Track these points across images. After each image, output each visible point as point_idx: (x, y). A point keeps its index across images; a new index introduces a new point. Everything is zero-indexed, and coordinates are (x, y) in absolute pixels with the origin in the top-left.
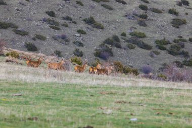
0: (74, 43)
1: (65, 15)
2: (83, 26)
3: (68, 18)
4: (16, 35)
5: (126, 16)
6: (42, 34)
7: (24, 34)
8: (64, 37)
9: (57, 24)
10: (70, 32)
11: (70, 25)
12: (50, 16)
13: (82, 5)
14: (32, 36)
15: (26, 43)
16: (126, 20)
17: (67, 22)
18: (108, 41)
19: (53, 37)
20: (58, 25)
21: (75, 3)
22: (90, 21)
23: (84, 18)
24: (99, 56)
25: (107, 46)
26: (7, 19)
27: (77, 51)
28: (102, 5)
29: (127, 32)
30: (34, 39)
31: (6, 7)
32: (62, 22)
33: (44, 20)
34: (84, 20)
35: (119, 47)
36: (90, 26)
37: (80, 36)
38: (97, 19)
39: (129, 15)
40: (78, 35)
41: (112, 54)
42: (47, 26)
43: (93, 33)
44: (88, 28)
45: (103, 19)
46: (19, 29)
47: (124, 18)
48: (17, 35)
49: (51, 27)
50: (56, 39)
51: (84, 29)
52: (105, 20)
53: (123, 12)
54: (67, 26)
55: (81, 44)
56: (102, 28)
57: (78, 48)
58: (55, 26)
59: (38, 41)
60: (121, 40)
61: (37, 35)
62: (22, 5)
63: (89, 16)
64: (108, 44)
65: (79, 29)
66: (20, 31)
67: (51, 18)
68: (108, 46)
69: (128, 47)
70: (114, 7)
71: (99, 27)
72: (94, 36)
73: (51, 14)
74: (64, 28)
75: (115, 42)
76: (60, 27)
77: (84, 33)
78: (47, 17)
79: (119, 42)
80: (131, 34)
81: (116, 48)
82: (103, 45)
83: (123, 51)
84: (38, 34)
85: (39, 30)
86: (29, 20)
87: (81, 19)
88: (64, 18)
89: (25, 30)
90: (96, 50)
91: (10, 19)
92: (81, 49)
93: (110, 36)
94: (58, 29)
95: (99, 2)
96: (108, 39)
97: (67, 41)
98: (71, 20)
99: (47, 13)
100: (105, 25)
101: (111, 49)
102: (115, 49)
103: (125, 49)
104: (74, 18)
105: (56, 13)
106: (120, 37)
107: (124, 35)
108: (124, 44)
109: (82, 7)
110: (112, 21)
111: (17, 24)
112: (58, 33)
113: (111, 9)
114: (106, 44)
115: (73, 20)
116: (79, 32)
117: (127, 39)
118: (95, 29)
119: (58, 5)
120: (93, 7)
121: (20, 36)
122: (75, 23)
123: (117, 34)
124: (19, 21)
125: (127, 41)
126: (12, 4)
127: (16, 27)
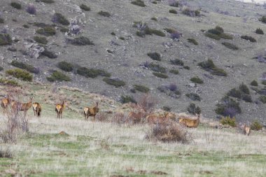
0: (188, 95)
1: (173, 58)
2: (198, 72)
3: (178, 62)
4: (108, 86)
5: (257, 58)
6: (144, 84)
7: (118, 84)
8: (173, 88)
9: (163, 70)
10: (182, 80)
11: (180, 71)
12: (154, 59)
13: (196, 44)
14: (131, 87)
15: (122, 97)
16: (257, 63)
17: (177, 67)
18: (233, 93)
19: (159, 89)
20: (164, 72)
21: (186, 41)
22: (208, 66)
23: (200, 61)
24: (222, 114)
25: (232, 100)
26: (95, 64)
27: (192, 106)
28: (224, 44)
29: (259, 80)
30: (133, 91)
31: (94, 47)
32: (170, 67)
33: (146, 65)
34: (200, 65)
35: (248, 100)
36: (207, 73)
37: (196, 86)
38: (218, 63)
39: (261, 56)
40: (192, 85)
41: (239, 111)
42: (150, 73)
43: (213, 82)
44: (205, 75)
45: (225, 62)
46: (112, 78)
47: (254, 61)
48: (110, 86)
49: (155, 75)
50: (162, 91)
51: (201, 77)
52: (228, 64)
53: (253, 53)
54: (177, 73)
55: (197, 98)
56: (225, 75)
57: (193, 102)
58: (160, 73)
59: (139, 93)
60: (251, 90)
61: (136, 85)
62: (115, 44)
63: (207, 59)
64: (234, 96)
65: (194, 76)
66: (113, 81)
67: (155, 62)
68: (234, 99)
69: (262, 100)
70: (239, 46)
71: (221, 73)
72: (213, 85)
73: (155, 56)
74: (173, 75)
75: (243, 94)
76: (168, 74)
77: (200, 82)
78: (150, 60)
79: (249, 94)
80: (264, 83)
81: (244, 102)
82: (228, 97)
83: (255, 106)
84: (138, 84)
85: (140, 79)
86: (126, 65)
87: (196, 63)
88: (172, 62)
89: (121, 79)
90: (218, 105)
91: (100, 64)
92: (197, 104)
93: (236, 86)
94: (165, 77)
95: (218, 39)
96: (234, 90)
97: (178, 93)
98: (182, 64)
99: (148, 55)
100: (227, 70)
101: (238, 104)
102: (243, 104)
103: (257, 103)
104: (187, 62)
105: (161, 55)
106: (249, 86)
107: (254, 83)
108: (255, 97)
109: (196, 47)
110: (237, 66)
111: (109, 71)
112: (165, 83)
113: (236, 48)
114: (230, 97)
115: (185, 65)
116: (194, 80)
117: (259, 89)
118: (215, 77)
119: (163, 44)
120: (210, 47)
121: (114, 88)
122: (187, 68)
123: (245, 83)
124: (111, 67)
125: (260, 92)
126: (101, 44)
127: (108, 75)
